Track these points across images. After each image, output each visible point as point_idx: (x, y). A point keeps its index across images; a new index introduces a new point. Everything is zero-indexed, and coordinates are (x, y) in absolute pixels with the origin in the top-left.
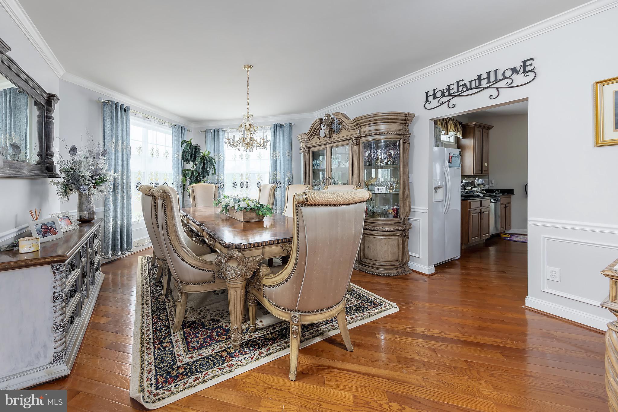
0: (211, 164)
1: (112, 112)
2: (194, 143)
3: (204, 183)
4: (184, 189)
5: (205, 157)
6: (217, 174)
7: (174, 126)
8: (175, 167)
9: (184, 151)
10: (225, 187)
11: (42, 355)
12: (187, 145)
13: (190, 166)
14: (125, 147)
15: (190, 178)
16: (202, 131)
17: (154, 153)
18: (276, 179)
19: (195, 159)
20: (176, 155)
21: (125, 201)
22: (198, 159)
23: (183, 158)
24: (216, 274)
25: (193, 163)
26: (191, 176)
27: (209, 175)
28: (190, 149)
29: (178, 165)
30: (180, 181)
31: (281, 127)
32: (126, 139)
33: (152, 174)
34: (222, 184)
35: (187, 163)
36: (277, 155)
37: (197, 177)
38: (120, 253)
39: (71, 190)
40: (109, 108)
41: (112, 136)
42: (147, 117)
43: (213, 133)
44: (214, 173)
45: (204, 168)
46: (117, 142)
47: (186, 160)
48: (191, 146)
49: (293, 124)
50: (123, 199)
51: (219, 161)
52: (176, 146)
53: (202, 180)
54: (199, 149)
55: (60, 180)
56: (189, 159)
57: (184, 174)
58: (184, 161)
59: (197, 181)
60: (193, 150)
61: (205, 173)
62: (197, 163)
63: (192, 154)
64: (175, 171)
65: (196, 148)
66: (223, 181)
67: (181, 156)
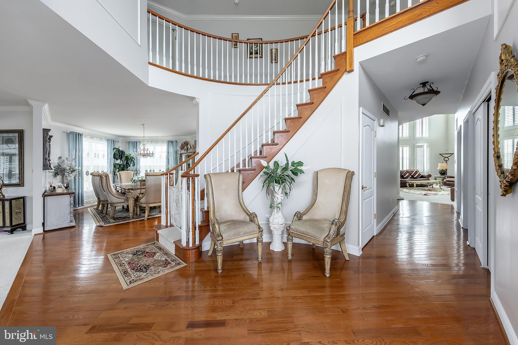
0: (132, 160)
1: (74, 137)
2: (121, 149)
3: (128, 171)
4: (114, 175)
5: (128, 157)
6: (135, 166)
7: (108, 140)
8: (109, 162)
9: (114, 154)
10: (140, 173)
11: (67, 220)
12: (117, 150)
13: (119, 162)
14: (80, 154)
15: (119, 168)
16: (126, 142)
17: (96, 155)
18: (169, 168)
19: (121, 158)
20: (109, 156)
21: (80, 181)
22: (123, 159)
23: (114, 157)
24: (126, 200)
25: (121, 160)
26: (119, 167)
27: (130, 167)
28: (118, 152)
29: (111, 161)
30: (112, 170)
31: (172, 142)
32: (81, 150)
33: (95, 166)
34: (139, 171)
35: (117, 160)
36: (170, 156)
37: (123, 168)
38: (77, 206)
39: (58, 175)
40: (72, 135)
41: (74, 149)
42: (92, 137)
43: (133, 143)
44: (134, 165)
45: (128, 163)
46: (76, 152)
47: (116, 159)
48: (119, 151)
49: (178, 141)
50: (79, 179)
51: (137, 159)
52: (109, 152)
53: (126, 170)
54: (124, 152)
55: (53, 171)
56: (118, 158)
57: (115, 166)
58: (115, 159)
59: (123, 169)
60: (120, 153)
61: (128, 165)
62: (123, 160)
63: (119, 156)
64: (109, 164)
65: (122, 152)
66: (139, 170)
67: (112, 156)
